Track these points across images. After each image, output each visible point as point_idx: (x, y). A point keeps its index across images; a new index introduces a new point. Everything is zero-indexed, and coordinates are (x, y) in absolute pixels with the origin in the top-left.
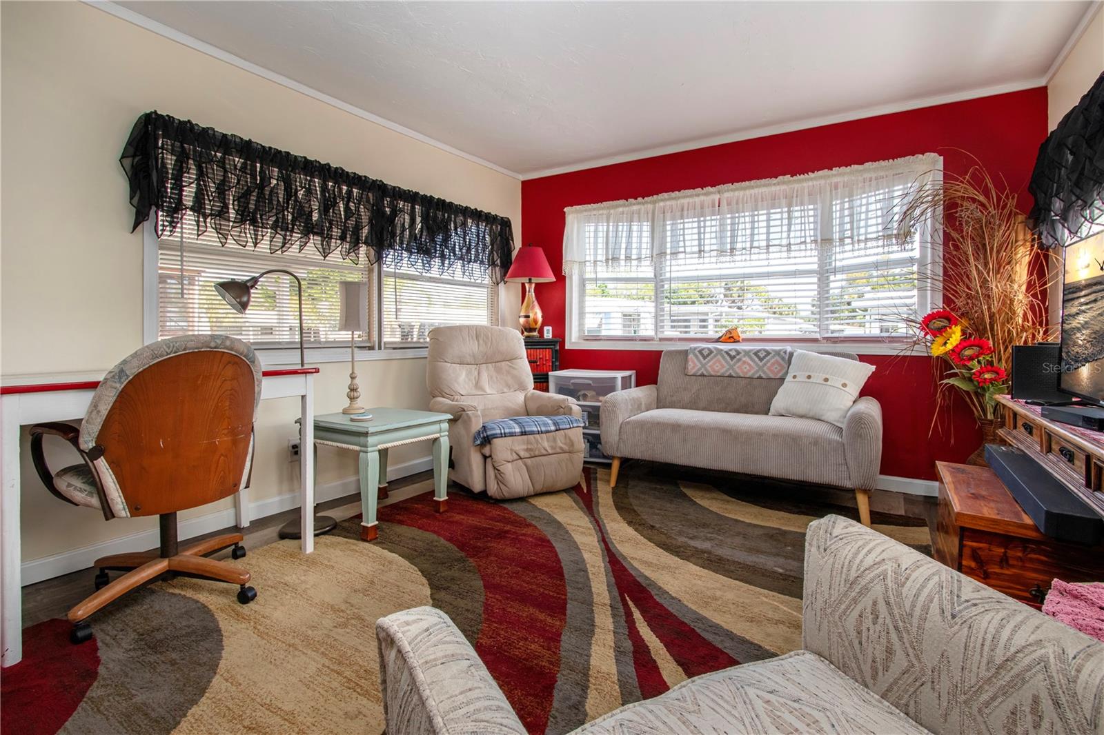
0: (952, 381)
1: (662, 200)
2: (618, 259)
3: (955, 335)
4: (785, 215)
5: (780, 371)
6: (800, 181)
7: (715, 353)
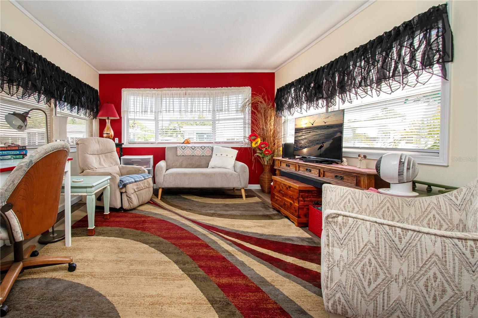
0: (257, 154)
1: (165, 90)
2: (147, 111)
3: (259, 140)
4: (208, 100)
5: (209, 153)
6: (213, 90)
7: (187, 147)
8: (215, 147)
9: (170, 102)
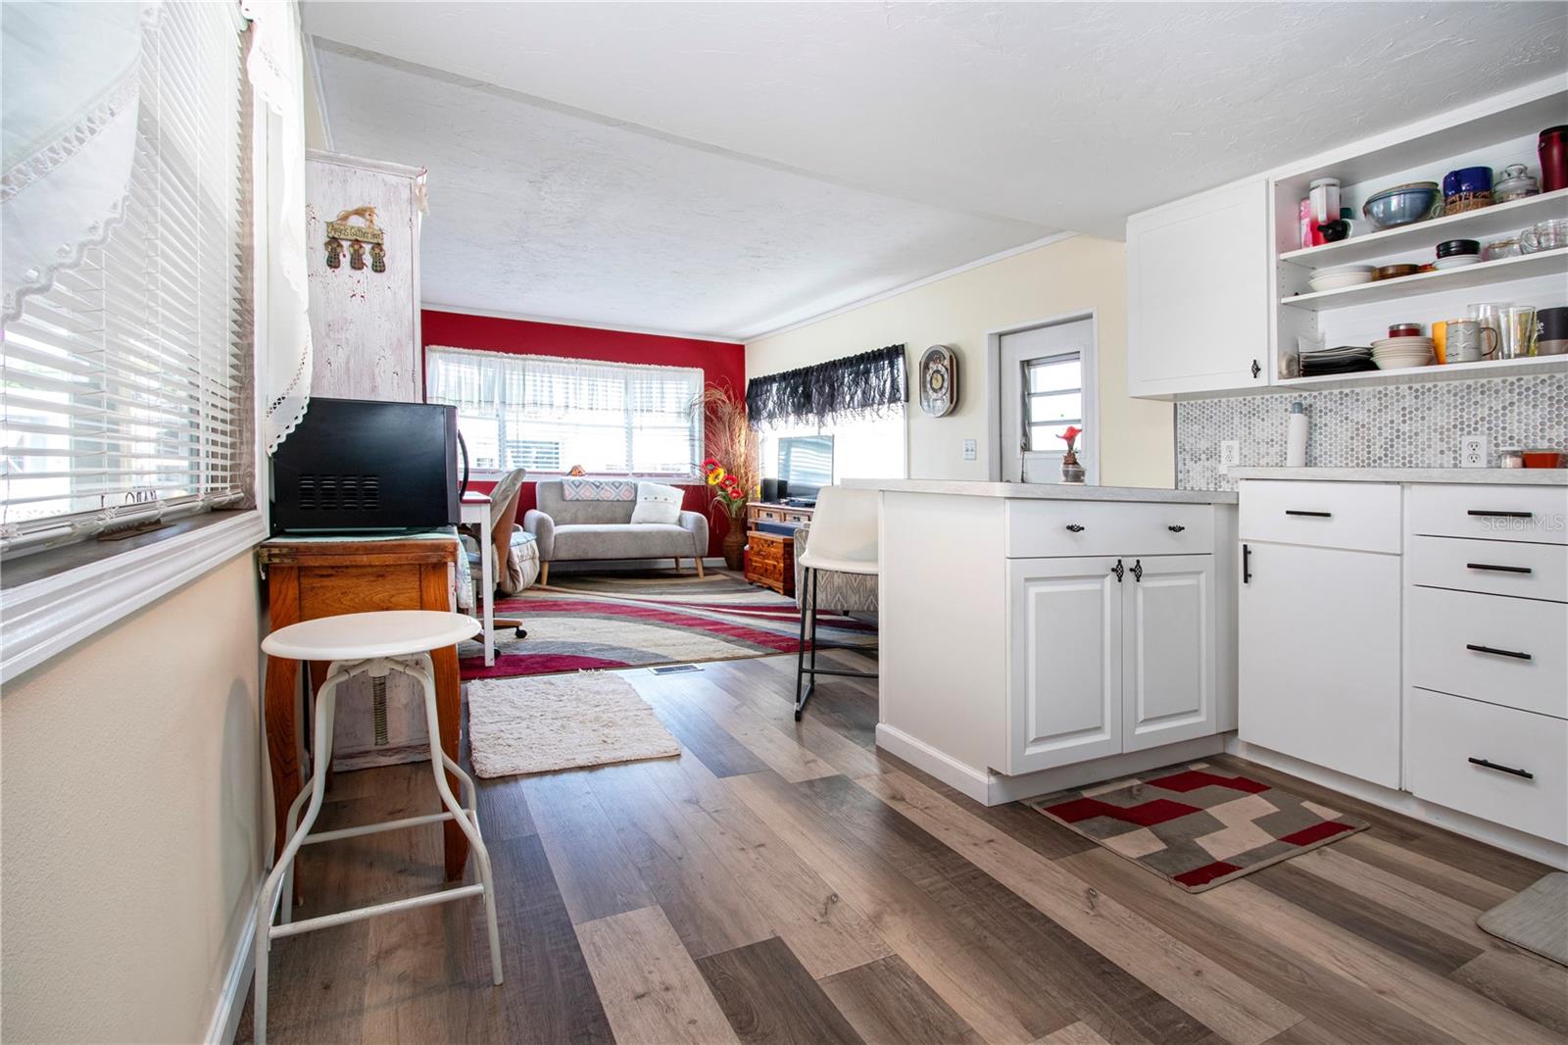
0: (718, 498)
3: (722, 473)
5: (630, 496)
6: (632, 368)
8: (641, 483)
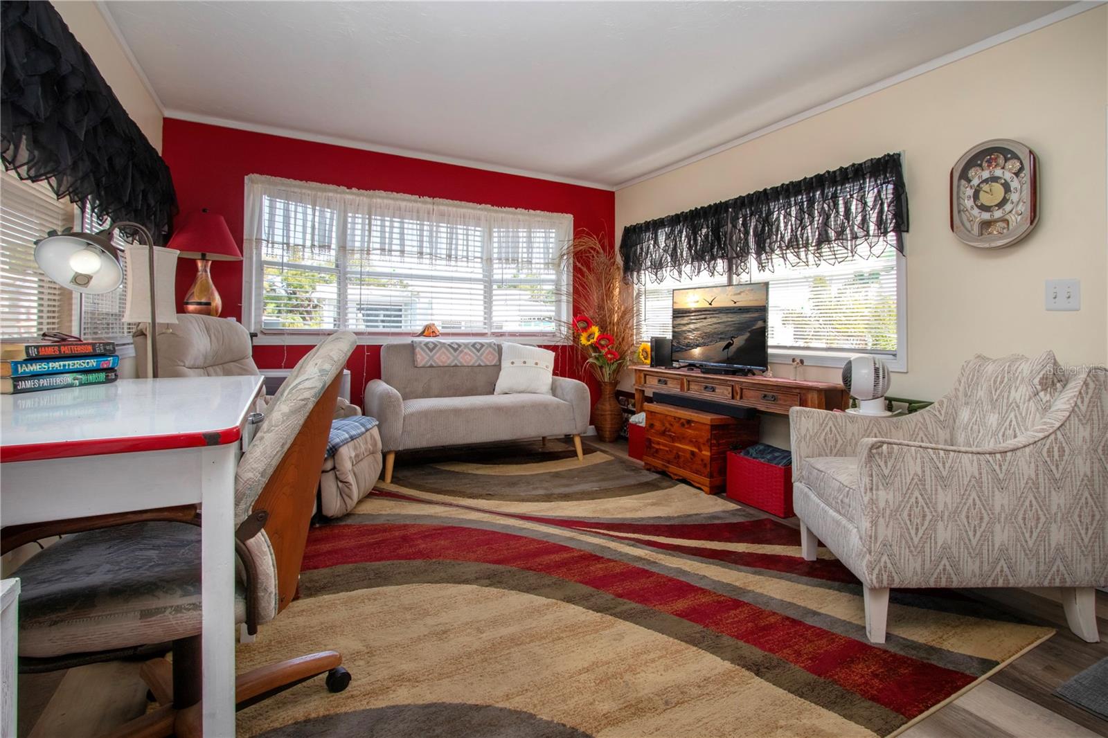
0: (590, 360)
3: (595, 332)
5: (493, 360)
7: (439, 346)
8: (506, 344)
9: (392, 227)
